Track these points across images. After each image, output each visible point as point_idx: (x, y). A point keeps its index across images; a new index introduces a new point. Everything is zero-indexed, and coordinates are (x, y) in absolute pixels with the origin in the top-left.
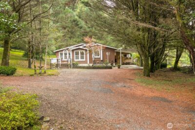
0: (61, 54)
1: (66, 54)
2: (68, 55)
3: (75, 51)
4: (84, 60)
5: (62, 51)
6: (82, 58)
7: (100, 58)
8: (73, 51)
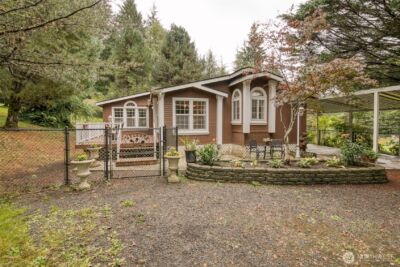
0: (119, 114)
1: (131, 113)
2: (137, 117)
3: (175, 99)
4: (206, 131)
5: (122, 103)
6: (199, 124)
7: (265, 127)
8: (168, 96)
